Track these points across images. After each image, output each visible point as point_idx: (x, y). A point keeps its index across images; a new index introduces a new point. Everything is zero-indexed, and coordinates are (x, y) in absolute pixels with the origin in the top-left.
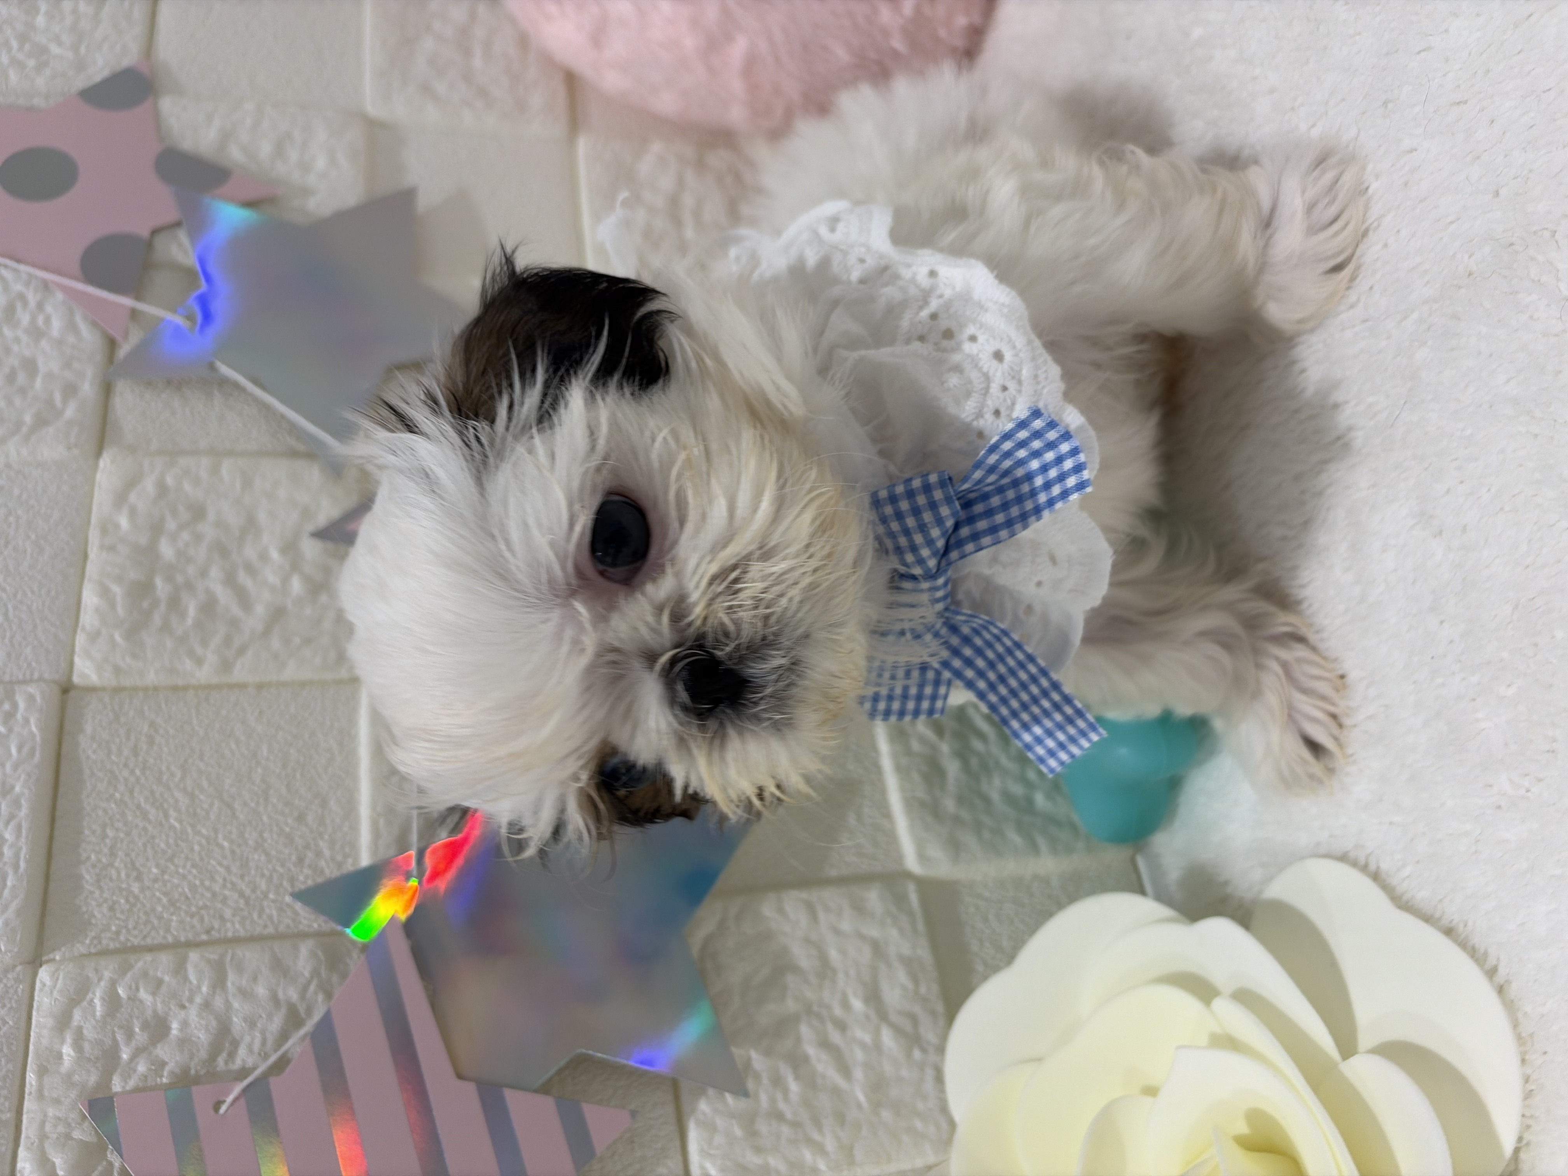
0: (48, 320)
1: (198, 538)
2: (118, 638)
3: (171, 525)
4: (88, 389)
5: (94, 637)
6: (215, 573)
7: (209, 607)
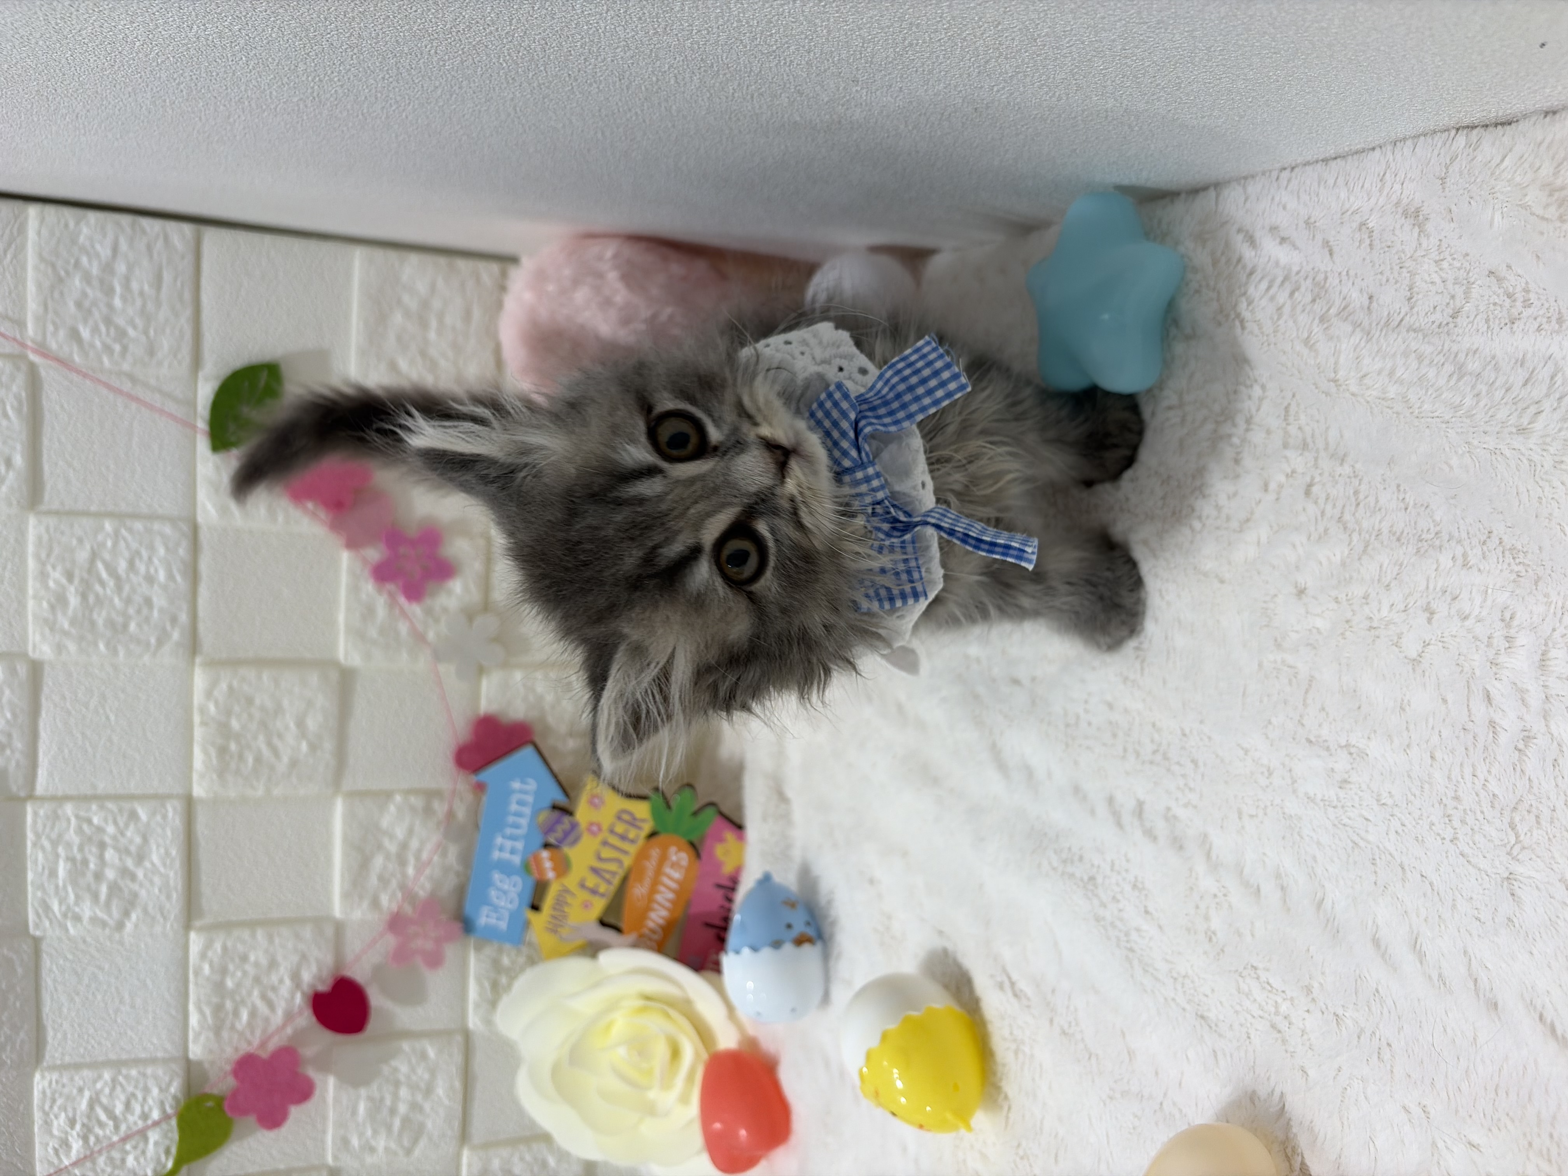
0: (156, 571)
1: (251, 717)
2: (215, 776)
3: (237, 709)
4: (184, 617)
5: (202, 776)
6: (261, 738)
7: (258, 759)
